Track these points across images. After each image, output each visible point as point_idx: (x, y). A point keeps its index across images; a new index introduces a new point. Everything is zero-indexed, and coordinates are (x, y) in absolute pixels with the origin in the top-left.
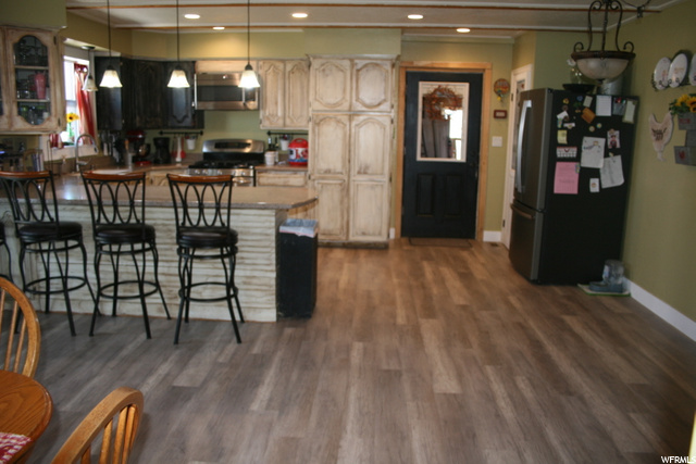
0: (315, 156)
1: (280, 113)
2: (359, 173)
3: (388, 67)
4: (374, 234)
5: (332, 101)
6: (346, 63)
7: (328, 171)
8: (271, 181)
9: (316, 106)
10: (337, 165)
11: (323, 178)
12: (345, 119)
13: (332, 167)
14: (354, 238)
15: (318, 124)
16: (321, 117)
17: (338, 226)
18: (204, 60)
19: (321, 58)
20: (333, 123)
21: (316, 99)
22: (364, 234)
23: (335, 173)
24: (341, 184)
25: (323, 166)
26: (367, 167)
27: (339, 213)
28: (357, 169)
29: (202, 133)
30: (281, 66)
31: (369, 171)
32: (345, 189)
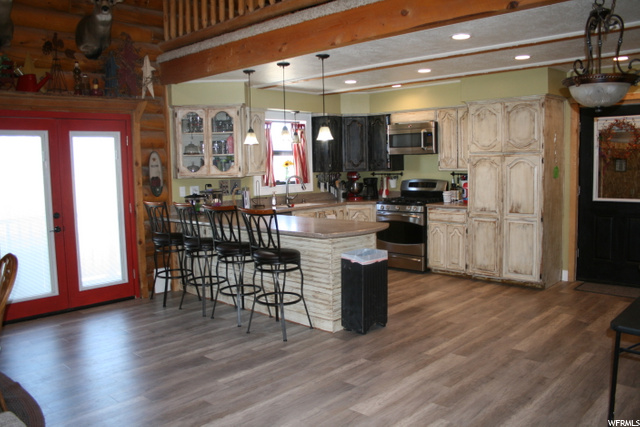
0: (474, 195)
1: (454, 156)
2: (511, 212)
3: (537, 107)
4: (526, 274)
5: (487, 143)
6: (499, 106)
7: (484, 210)
8: (438, 217)
9: (473, 148)
10: (491, 204)
11: (479, 216)
12: (497, 160)
13: (487, 206)
14: (507, 275)
15: (475, 165)
16: (477, 158)
17: (493, 263)
18: (396, 113)
19: (476, 103)
20: (487, 164)
21: (473, 143)
22: (516, 272)
23: (490, 211)
24: (494, 222)
25: (479, 204)
26: (519, 207)
27: (493, 249)
28: (509, 209)
29: (401, 174)
30: (454, 113)
31: (521, 211)
32: (498, 227)
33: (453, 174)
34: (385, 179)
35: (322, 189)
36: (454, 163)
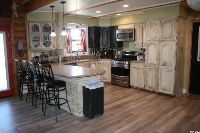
0: (148, 58)
1: (141, 42)
2: (162, 65)
3: (174, 22)
4: (168, 91)
5: (153, 37)
6: (158, 21)
7: (151, 64)
8: (134, 66)
9: (148, 39)
10: (155, 62)
11: (150, 66)
12: (157, 43)
13: (153, 62)
14: (160, 91)
15: (148, 46)
16: (149, 43)
17: (155, 85)
18: (120, 25)
19: (149, 21)
20: (153, 45)
21: (148, 37)
22: (164, 90)
23: (154, 64)
24: (156, 69)
25: (150, 62)
26: (166, 63)
27: (155, 80)
28: (162, 64)
29: (122, 49)
30: (141, 25)
31: (167, 65)
32: (157, 71)
33: (141, 49)
34: (116, 51)
35: (92, 54)
36: (141, 45)
